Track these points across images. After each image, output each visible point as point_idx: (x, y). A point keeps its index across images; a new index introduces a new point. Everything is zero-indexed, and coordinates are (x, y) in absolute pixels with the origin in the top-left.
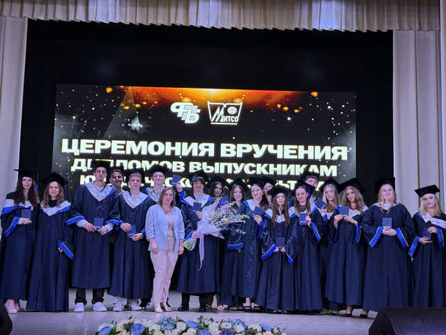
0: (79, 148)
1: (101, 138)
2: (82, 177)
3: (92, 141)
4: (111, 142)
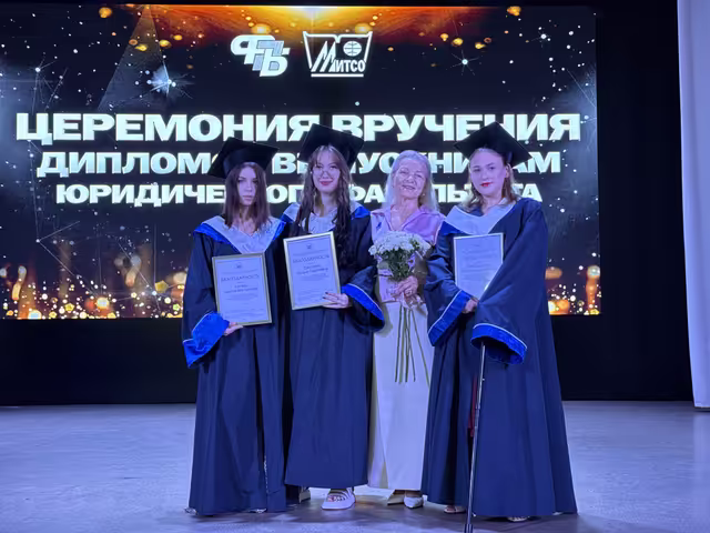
0: (51, 129)
1: (93, 109)
2: (60, 188)
3: (77, 116)
4: (115, 117)
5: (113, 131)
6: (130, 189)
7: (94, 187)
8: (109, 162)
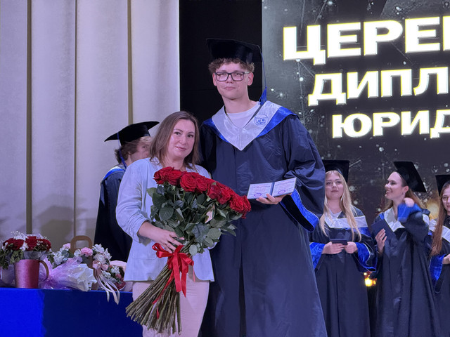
0: (324, 44)
1: (377, 14)
2: (336, 119)
3: (356, 26)
4: (403, 24)
5: (401, 42)
6: (423, 116)
7: (378, 116)
8: (396, 82)
